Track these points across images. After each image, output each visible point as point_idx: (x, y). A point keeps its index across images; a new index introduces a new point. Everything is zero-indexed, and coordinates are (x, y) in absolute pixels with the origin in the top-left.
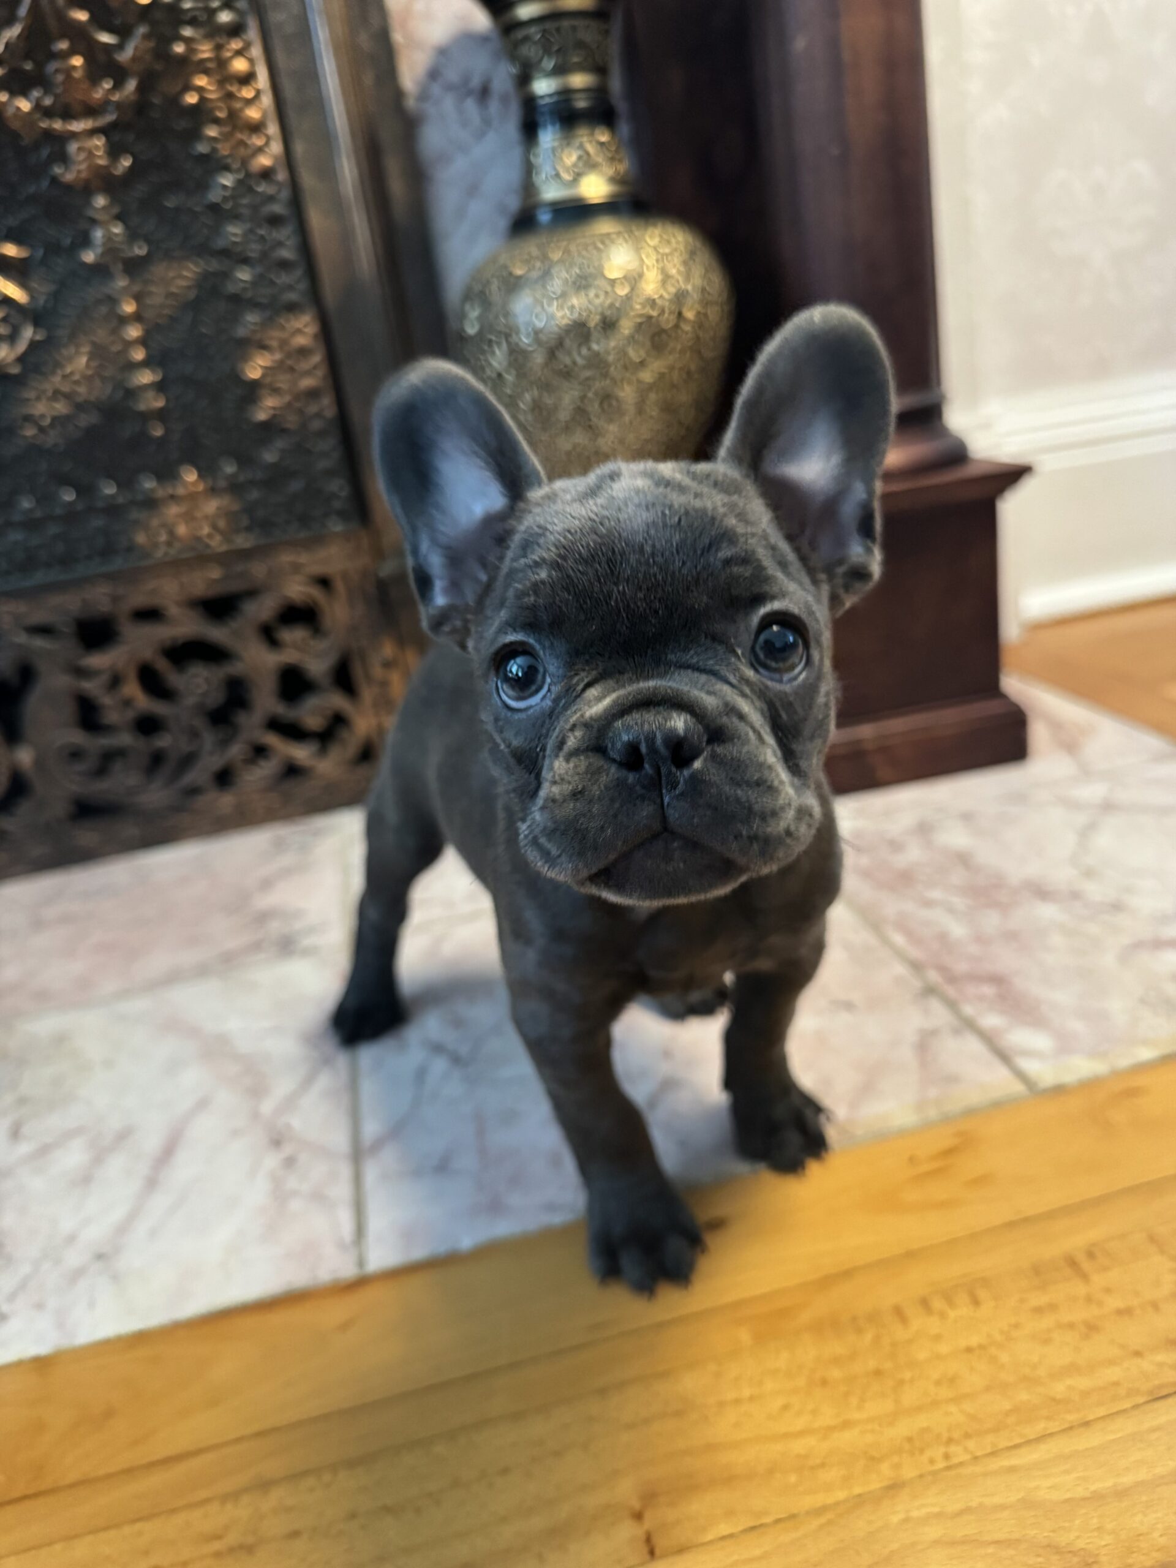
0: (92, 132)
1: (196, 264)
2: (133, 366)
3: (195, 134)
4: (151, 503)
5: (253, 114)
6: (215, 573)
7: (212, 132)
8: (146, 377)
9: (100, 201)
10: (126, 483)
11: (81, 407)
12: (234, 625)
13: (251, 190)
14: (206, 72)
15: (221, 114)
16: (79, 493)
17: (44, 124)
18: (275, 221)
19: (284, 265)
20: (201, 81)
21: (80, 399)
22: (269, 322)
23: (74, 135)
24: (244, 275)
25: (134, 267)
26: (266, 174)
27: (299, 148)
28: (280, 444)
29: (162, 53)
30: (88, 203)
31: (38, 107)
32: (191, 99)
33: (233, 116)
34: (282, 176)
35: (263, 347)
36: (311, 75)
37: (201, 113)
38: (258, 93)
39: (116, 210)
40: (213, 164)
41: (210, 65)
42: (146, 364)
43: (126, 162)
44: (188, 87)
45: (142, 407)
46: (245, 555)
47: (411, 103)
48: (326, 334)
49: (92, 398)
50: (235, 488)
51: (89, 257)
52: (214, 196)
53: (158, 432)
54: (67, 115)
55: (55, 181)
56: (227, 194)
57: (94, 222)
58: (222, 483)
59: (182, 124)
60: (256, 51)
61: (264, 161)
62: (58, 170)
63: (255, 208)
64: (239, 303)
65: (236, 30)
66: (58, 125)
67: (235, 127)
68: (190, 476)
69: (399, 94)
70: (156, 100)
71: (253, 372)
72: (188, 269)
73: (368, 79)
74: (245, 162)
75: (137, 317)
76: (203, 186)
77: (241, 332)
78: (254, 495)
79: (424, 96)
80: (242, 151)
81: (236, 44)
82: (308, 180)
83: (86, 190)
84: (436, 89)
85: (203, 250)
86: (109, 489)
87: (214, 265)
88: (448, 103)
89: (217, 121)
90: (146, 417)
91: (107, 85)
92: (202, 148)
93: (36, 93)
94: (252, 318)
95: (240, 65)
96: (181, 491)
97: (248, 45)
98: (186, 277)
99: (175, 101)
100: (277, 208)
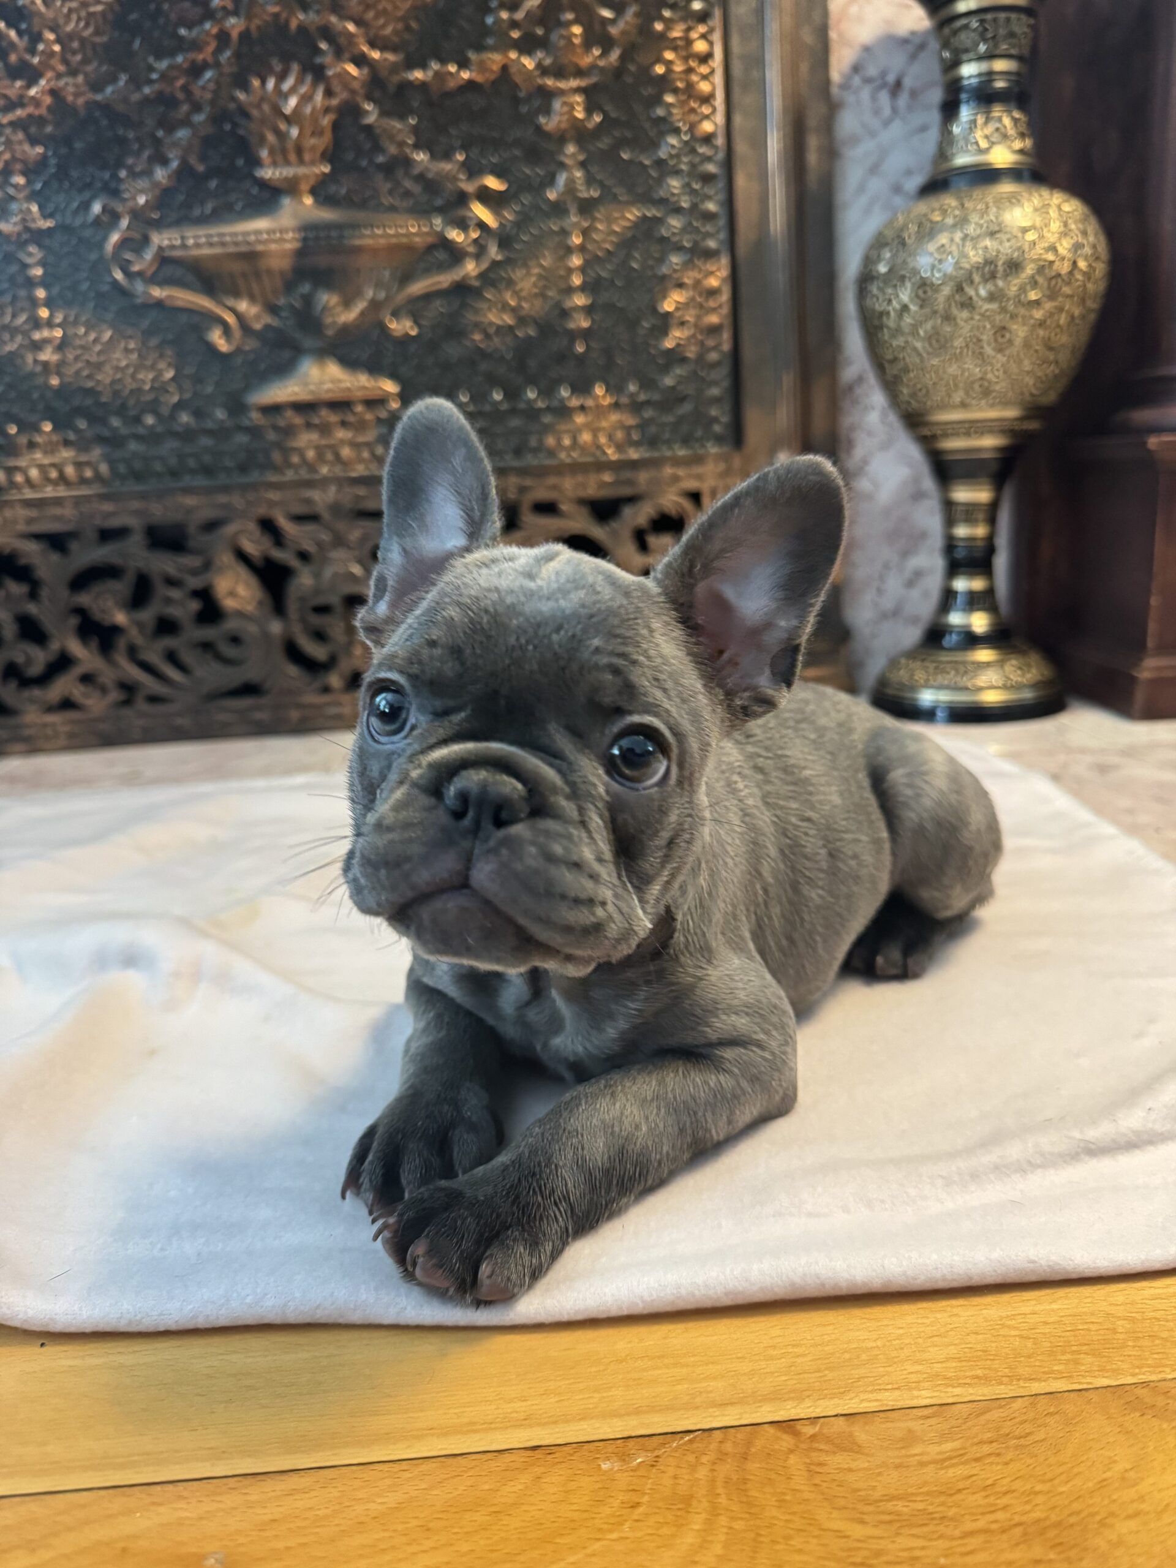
0: (578, 90)
1: (639, 209)
2: (570, 290)
3: (658, 100)
4: (563, 412)
5: (704, 87)
6: (607, 477)
7: (669, 99)
8: (580, 300)
9: (571, 149)
10: (548, 392)
11: (522, 320)
12: (614, 525)
13: (693, 151)
14: (675, 49)
15: (680, 85)
16: (506, 395)
17: (540, 81)
18: (707, 178)
19: (709, 217)
20: (669, 55)
21: (523, 313)
22: (688, 264)
23: (562, 92)
24: (675, 223)
25: (586, 207)
26: (708, 139)
27: (738, 120)
28: (679, 371)
29: (645, 29)
30: (561, 151)
31: (539, 66)
32: (660, 69)
33: (690, 87)
34: (720, 141)
35: (680, 285)
36: (758, 61)
37: (664, 83)
38: (713, 72)
39: (581, 157)
40: (666, 126)
41: (680, 43)
42: (583, 288)
43: (597, 118)
44: (659, 60)
45: (572, 325)
46: (634, 465)
47: (835, 91)
48: (734, 278)
49: (533, 313)
50: (636, 407)
51: (552, 195)
52: (662, 154)
53: (580, 348)
54: (559, 72)
55: (539, 129)
56: (673, 152)
57: (562, 166)
58: (624, 400)
59: (648, 91)
60: (717, 37)
61: (707, 127)
62: (542, 120)
63: (693, 166)
64: (667, 245)
65: (703, 17)
66: (550, 82)
67: (690, 97)
68: (599, 390)
69: (827, 82)
70: (632, 68)
71: (668, 306)
72: (632, 213)
73: (804, 67)
74: (692, 127)
75: (582, 248)
76: (655, 145)
77: (664, 270)
78: (648, 413)
79: (845, 86)
80: (693, 118)
81: (702, 29)
82: (741, 148)
83: (561, 139)
84: (857, 80)
85: (646, 198)
86: (531, 394)
87: (651, 212)
88: (865, 94)
89: (675, 91)
90: (573, 336)
91: (597, 52)
92: (660, 112)
93: (540, 54)
94: (675, 259)
95: (700, 46)
96: (589, 403)
97: (711, 30)
98: (629, 220)
99: (646, 70)
100: (711, 168)
